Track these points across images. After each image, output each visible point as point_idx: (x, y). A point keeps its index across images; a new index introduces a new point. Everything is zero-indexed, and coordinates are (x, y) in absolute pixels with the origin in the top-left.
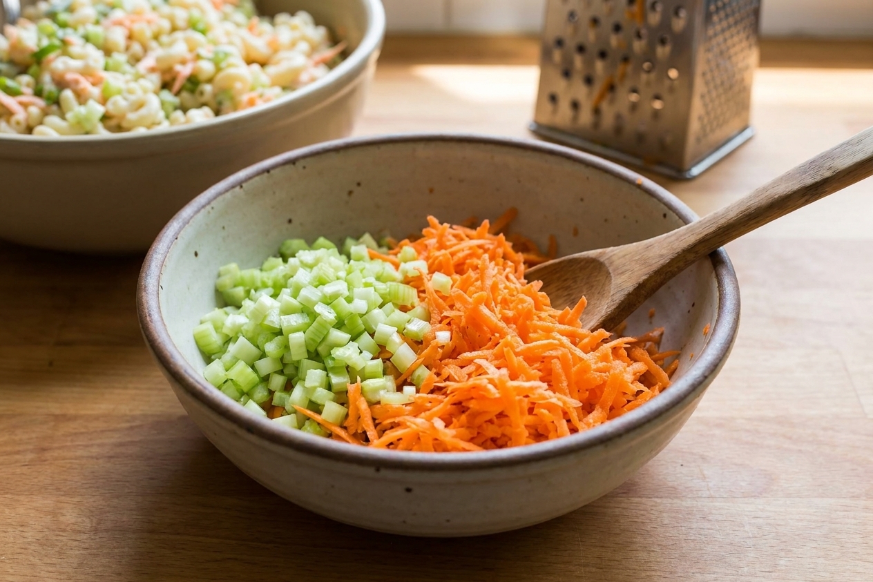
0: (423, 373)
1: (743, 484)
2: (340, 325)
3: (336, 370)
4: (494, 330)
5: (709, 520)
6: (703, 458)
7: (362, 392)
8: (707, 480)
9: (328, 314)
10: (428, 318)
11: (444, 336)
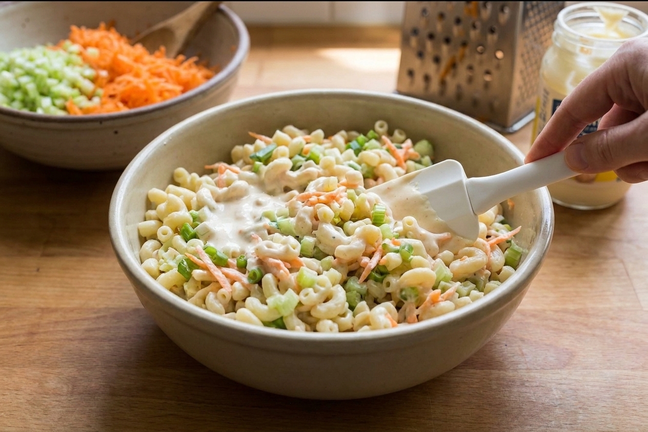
0: (99, 91)
1: (551, 359)
2: (50, 76)
3: (56, 98)
4: (129, 65)
5: (526, 386)
6: (522, 340)
7: (74, 104)
8: (525, 356)
9: (42, 73)
10: (92, 68)
11: (104, 74)
